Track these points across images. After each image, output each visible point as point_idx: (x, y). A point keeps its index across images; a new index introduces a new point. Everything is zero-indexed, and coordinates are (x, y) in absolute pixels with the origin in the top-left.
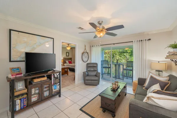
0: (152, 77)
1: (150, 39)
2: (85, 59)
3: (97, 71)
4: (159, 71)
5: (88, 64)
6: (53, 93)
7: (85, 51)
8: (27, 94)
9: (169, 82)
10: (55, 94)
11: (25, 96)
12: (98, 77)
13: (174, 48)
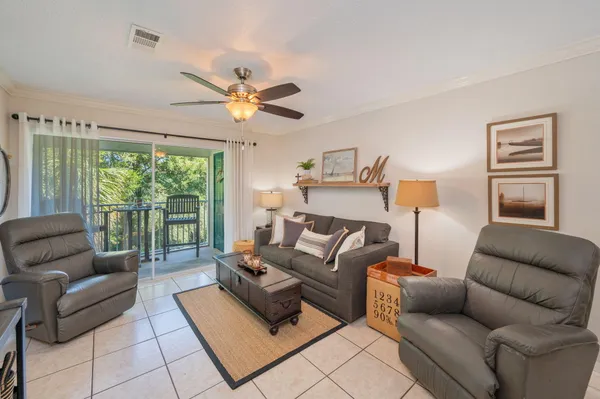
0: (287, 222)
1: (255, 144)
9: (312, 222)
12: (131, 271)
13: (306, 169)
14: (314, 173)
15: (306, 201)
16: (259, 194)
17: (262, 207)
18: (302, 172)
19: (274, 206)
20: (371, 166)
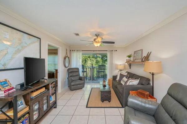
0: (121, 74)
1: (116, 51)
2: (67, 65)
3: (79, 75)
4: (121, 70)
5: (68, 70)
6: (51, 105)
7: (67, 56)
8: (28, 113)
9: (129, 75)
10: (52, 105)
11: (27, 116)
12: (83, 80)
13: (129, 57)
14: (132, 59)
15: (130, 68)
16: (117, 65)
17: (118, 69)
18: (128, 58)
19: (121, 69)
20: (146, 56)
